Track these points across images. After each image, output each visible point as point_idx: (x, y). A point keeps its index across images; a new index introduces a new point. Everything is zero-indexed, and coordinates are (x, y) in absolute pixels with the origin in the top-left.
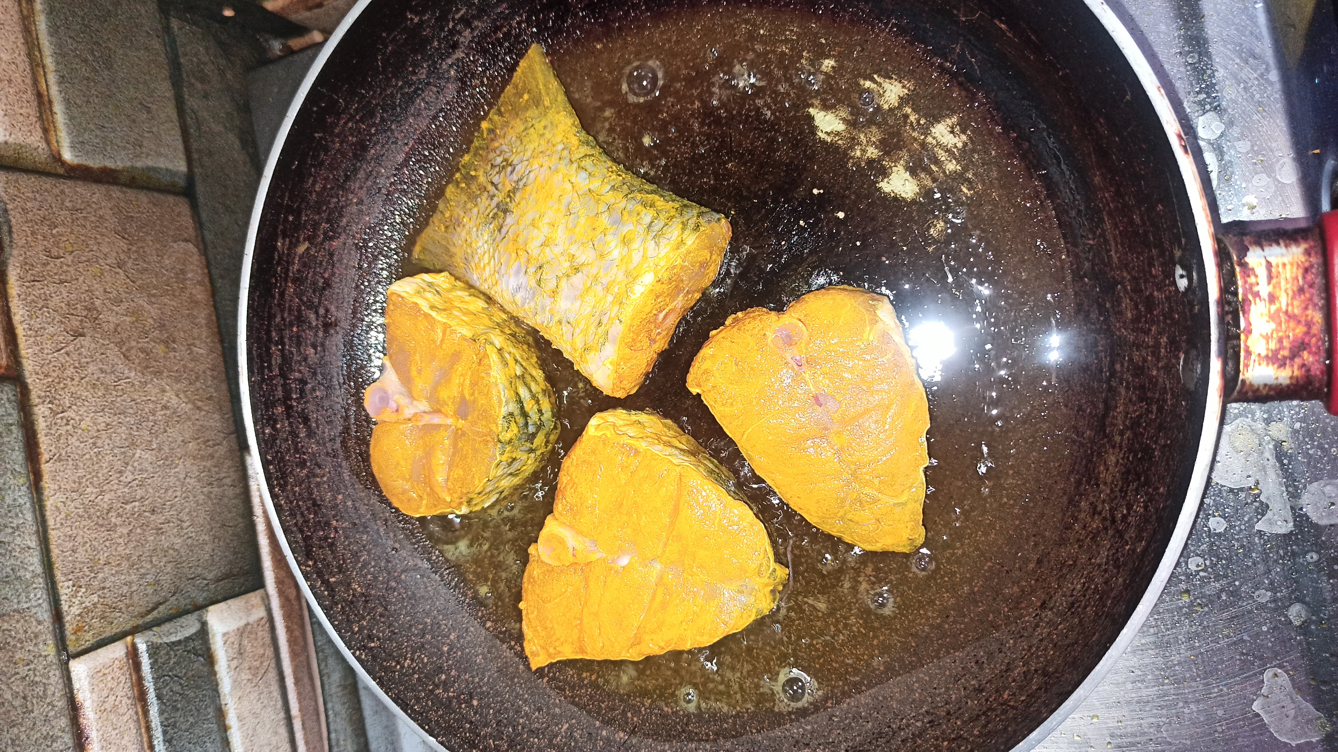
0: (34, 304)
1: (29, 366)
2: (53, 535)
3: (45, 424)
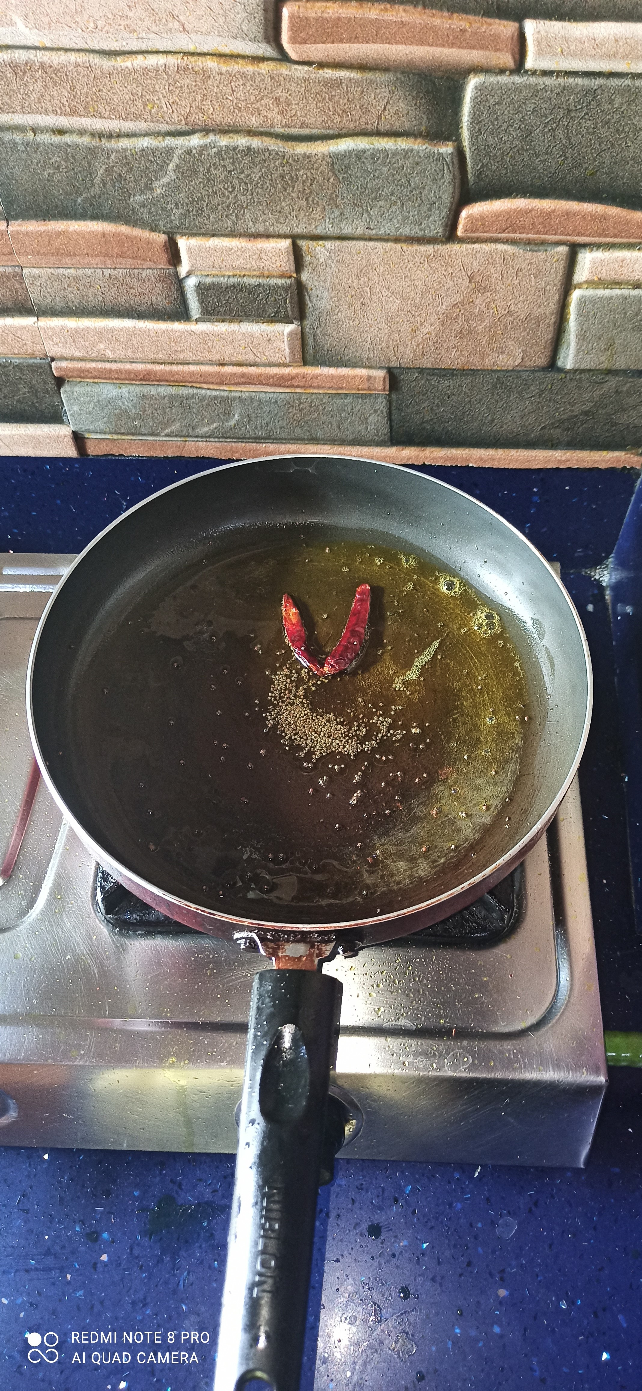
0: (490, 256)
1: (455, 247)
2: (361, 243)
3: (422, 250)
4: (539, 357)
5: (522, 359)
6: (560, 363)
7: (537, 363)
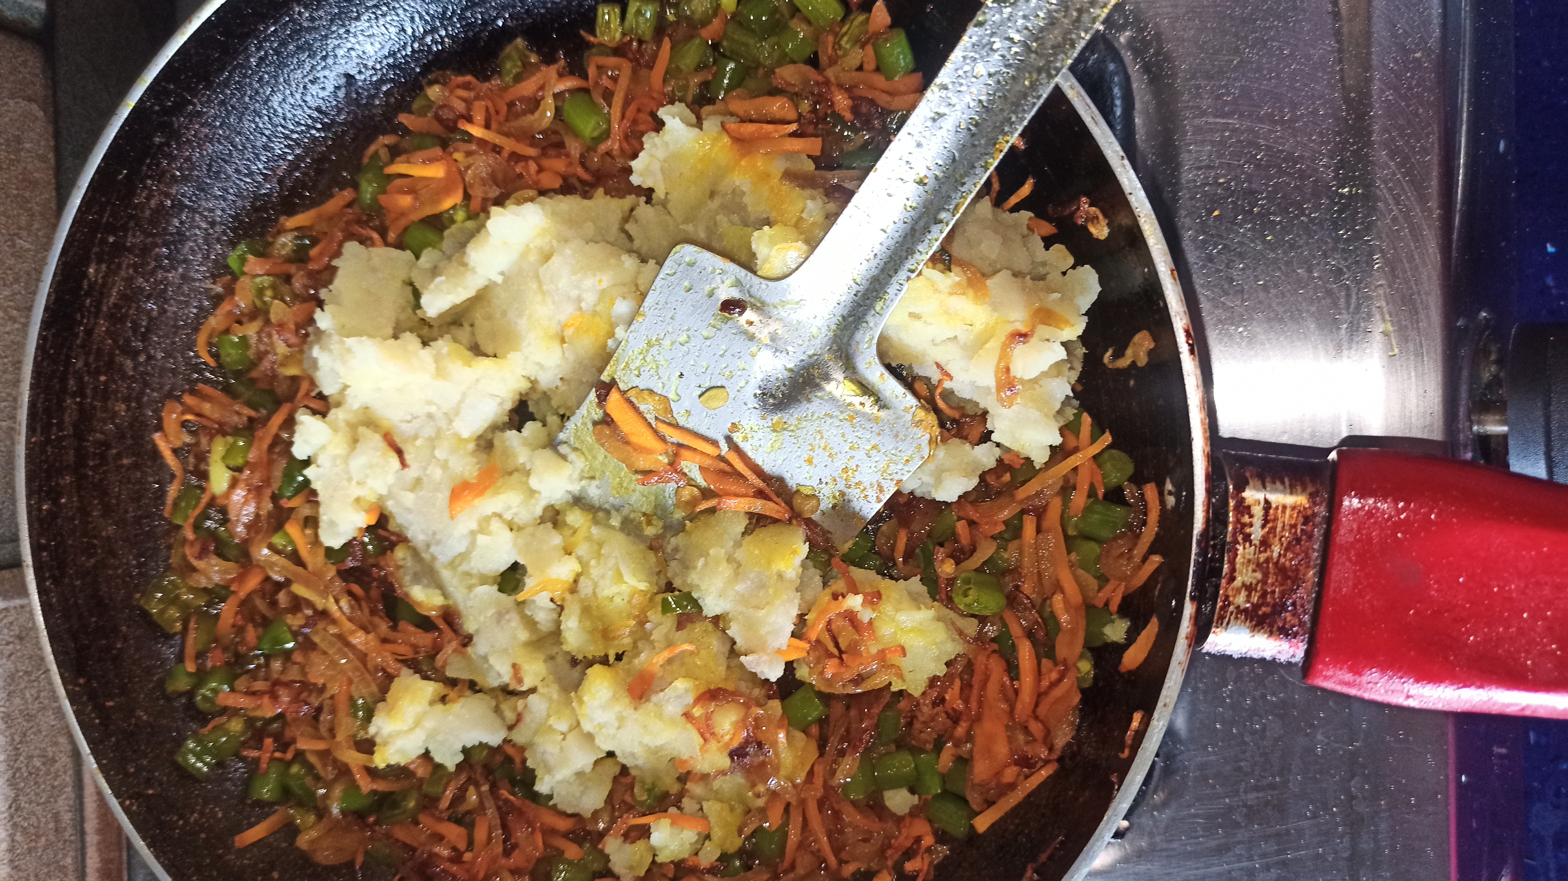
4: (24, 63)
5: (30, 100)
6: (36, 23)
7: (38, 71)
